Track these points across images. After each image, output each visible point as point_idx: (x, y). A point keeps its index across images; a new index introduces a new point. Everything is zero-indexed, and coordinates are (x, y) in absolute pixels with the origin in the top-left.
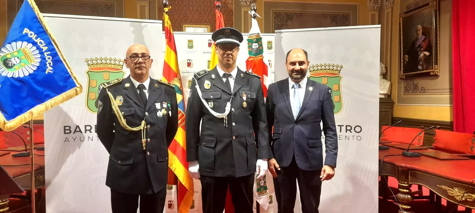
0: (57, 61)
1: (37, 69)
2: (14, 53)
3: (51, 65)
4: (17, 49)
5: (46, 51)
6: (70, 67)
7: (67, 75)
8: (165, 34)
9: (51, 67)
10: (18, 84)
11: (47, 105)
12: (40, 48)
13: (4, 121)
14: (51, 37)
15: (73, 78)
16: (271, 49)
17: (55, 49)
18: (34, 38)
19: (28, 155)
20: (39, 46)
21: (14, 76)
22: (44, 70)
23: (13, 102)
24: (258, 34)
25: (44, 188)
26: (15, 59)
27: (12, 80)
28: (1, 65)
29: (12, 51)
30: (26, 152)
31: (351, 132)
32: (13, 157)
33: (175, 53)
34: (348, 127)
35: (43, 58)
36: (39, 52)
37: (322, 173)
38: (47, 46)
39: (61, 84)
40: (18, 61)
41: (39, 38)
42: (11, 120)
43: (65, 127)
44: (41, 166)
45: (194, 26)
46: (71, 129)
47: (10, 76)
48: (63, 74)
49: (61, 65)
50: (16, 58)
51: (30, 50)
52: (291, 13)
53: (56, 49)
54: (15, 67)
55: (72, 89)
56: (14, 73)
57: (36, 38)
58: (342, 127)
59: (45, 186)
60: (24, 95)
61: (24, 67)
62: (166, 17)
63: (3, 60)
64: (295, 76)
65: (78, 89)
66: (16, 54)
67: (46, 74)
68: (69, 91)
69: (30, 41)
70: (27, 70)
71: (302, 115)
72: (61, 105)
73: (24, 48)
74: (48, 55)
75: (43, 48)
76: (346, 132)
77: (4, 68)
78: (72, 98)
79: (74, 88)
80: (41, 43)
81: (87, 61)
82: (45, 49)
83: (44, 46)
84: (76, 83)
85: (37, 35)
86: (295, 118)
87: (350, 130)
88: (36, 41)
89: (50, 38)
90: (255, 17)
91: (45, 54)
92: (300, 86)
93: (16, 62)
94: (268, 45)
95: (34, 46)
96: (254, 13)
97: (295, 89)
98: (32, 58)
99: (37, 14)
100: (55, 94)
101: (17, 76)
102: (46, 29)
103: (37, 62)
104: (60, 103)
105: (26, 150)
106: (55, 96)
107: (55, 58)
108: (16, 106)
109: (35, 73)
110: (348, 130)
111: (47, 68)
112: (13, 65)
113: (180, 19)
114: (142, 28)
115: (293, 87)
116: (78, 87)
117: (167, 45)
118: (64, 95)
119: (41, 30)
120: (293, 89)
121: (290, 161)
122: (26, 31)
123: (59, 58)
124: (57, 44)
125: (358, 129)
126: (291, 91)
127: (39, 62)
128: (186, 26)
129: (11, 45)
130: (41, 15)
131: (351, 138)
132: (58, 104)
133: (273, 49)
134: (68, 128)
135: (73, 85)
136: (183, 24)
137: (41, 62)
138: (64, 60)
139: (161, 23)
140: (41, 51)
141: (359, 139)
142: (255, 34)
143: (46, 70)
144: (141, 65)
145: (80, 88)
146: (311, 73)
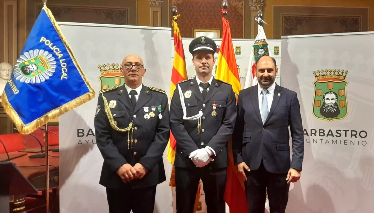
0: (71, 68)
1: (53, 75)
2: (31, 61)
3: (66, 71)
4: (34, 57)
5: (61, 58)
6: (84, 73)
7: (81, 81)
8: (173, 41)
9: (66, 73)
10: (35, 90)
11: (62, 109)
12: (56, 55)
13: (22, 125)
14: (66, 44)
15: (86, 84)
16: (278, 54)
17: (69, 56)
18: (50, 46)
19: (44, 157)
20: (55, 54)
21: (31, 82)
22: (59, 76)
23: (31, 106)
24: (264, 41)
25: (58, 188)
26: (32, 66)
27: (29, 86)
28: (20, 72)
29: (30, 58)
30: (42, 154)
31: (356, 137)
32: (30, 158)
33: (184, 60)
34: (353, 132)
35: (58, 65)
36: (55, 59)
37: (288, 175)
38: (63, 54)
39: (75, 89)
40: (35, 68)
41: (55, 46)
42: (28, 124)
43: (78, 130)
44: (56, 167)
45: (205, 30)
46: (84, 132)
47: (27, 82)
48: (77, 80)
49: (75, 71)
50: (34, 65)
51: (46, 57)
52: (300, 17)
53: (71, 56)
54: (32, 73)
55: (85, 94)
56: (31, 79)
57: (52, 46)
58: (347, 132)
59: (59, 187)
60: (40, 100)
61: (41, 74)
62: (175, 24)
63: (21, 67)
64: (263, 83)
65: (91, 94)
66: (33, 61)
67: (61, 80)
68: (83, 96)
69: (46, 49)
70: (44, 77)
71: (270, 119)
72: (75, 109)
73: (41, 55)
74: (63, 62)
75: (59, 55)
76: (351, 137)
77: (23, 74)
78: (85, 103)
79: (87, 93)
80: (57, 50)
81: (100, 67)
82: (60, 56)
83: (60, 53)
84: (89, 89)
85: (53, 43)
86: (264, 123)
87: (355, 135)
88: (52, 49)
89: (65, 46)
90: (261, 24)
91: (61, 61)
92: (268, 92)
93: (34, 69)
94: (275, 50)
95: (50, 53)
96: (260, 20)
97: (263, 94)
98: (48, 65)
99: (53, 24)
100: (69, 99)
101: (34, 82)
102: (61, 37)
103: (52, 68)
104: (74, 107)
105: (42, 152)
106: (69, 101)
107: (70, 65)
108: (33, 110)
109: (51, 79)
110: (353, 135)
111: (62, 74)
112: (30, 72)
113: (192, 25)
114: (152, 35)
115: (262, 93)
116: (91, 92)
117: (176, 52)
118: (77, 100)
119: (57, 38)
120: (262, 95)
121: (259, 164)
122: (43, 39)
123: (74, 64)
124: (72, 51)
125: (363, 134)
126: (260, 97)
127: (55, 69)
128: (197, 30)
129: (29, 53)
130: (57, 24)
131: (356, 143)
132: (72, 108)
133: (280, 55)
134: (81, 131)
135: (86, 91)
136: (193, 29)
137: (56, 69)
138: (78, 66)
139: (170, 30)
140: (57, 58)
141: (364, 144)
142: (261, 40)
143: (61, 76)
144: (134, 73)
145: (93, 93)
146: (316, 78)
